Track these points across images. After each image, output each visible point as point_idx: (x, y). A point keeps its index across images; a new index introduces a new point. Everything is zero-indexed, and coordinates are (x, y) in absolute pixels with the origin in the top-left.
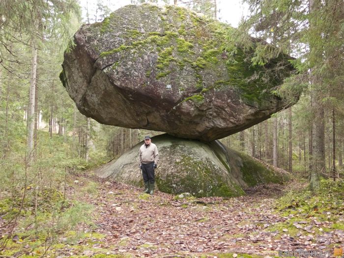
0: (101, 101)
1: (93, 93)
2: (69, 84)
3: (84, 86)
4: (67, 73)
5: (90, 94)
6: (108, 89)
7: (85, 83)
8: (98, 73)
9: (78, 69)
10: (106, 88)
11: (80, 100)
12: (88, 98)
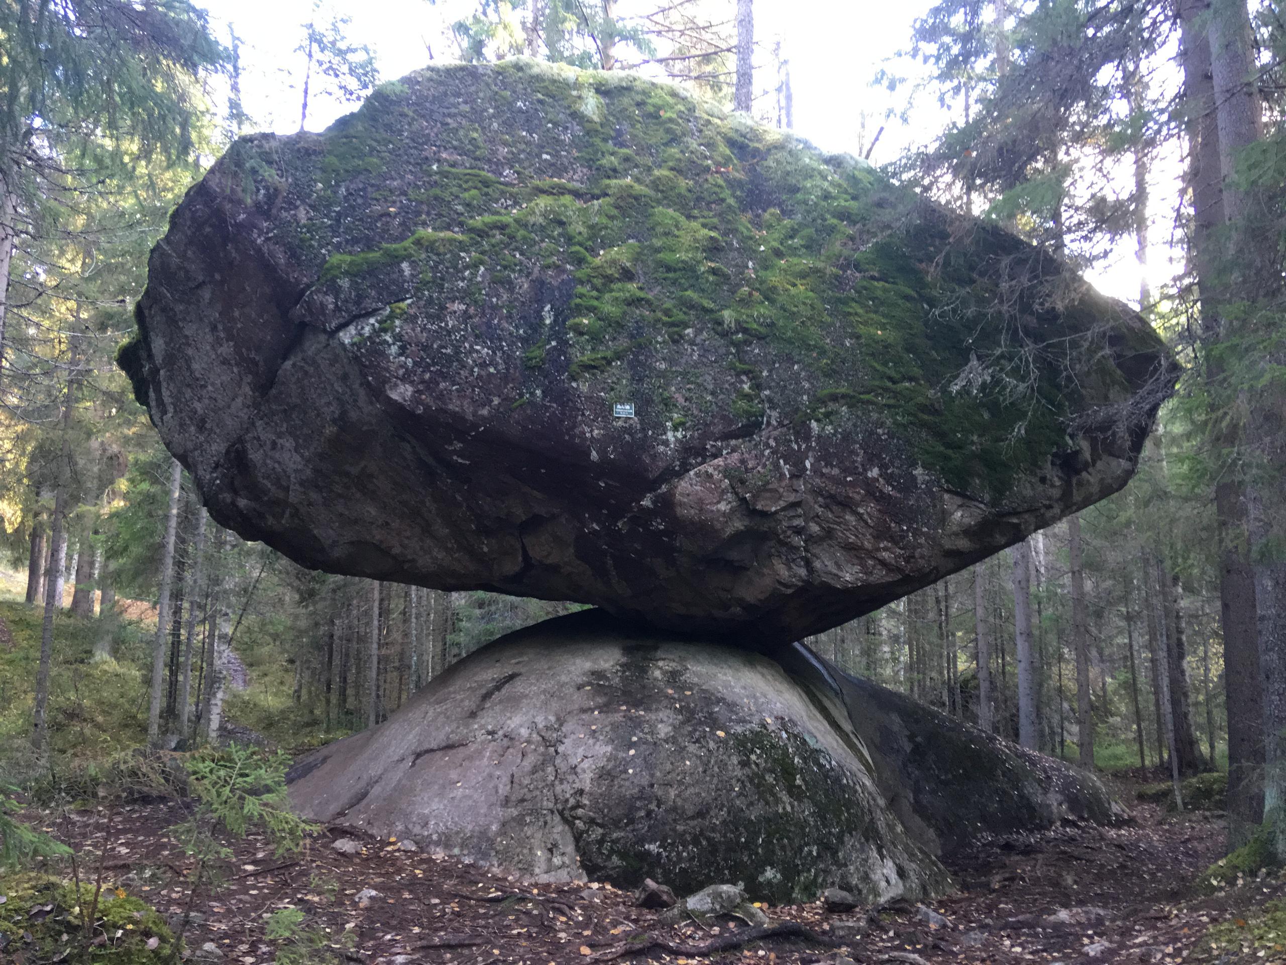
0: (316, 471)
1: (280, 435)
2: (165, 393)
3: (239, 400)
4: (158, 345)
5: (267, 436)
6: (353, 415)
7: (247, 390)
8: (313, 345)
9: (214, 329)
10: (344, 414)
11: (217, 465)
12: (255, 456)
